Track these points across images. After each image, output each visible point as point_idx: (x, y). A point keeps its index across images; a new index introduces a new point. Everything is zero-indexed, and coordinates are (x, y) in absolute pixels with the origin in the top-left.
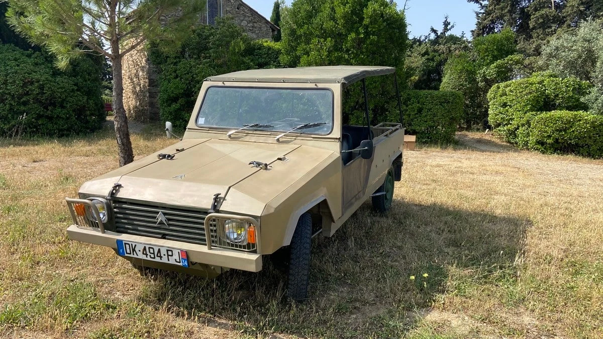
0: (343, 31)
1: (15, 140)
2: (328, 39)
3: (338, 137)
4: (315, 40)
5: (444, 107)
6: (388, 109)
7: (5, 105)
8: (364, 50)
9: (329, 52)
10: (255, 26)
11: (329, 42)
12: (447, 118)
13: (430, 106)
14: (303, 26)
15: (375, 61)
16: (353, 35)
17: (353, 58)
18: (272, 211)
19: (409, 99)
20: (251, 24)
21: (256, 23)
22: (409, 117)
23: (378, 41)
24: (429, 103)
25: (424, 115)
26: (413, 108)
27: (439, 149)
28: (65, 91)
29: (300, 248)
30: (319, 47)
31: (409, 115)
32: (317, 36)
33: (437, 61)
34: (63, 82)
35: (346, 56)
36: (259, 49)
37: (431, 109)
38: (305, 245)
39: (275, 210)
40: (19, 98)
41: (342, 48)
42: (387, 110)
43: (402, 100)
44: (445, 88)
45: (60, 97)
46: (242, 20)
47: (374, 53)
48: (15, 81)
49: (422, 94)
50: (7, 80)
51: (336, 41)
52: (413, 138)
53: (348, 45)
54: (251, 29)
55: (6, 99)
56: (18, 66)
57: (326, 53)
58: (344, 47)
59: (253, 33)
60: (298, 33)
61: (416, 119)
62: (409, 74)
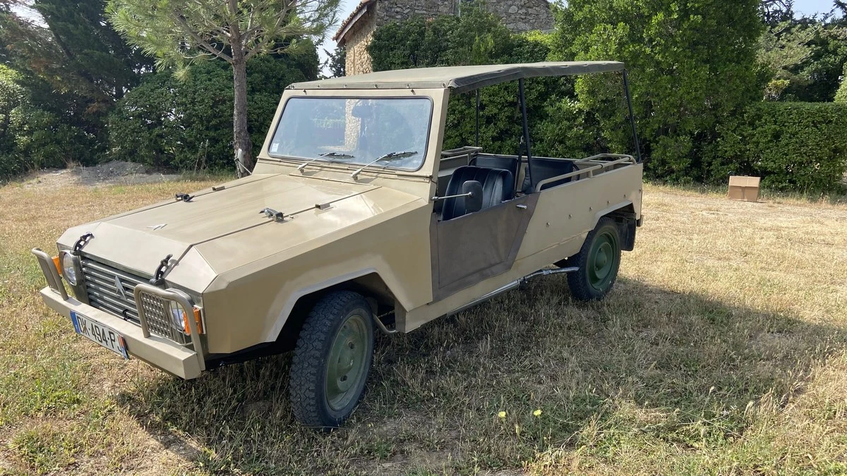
0: (646, 11)
1: (198, 173)
2: (619, 24)
3: (428, 175)
4: (599, 28)
5: (819, 130)
6: (720, 133)
7: (193, 130)
8: (678, 39)
9: (621, 45)
10: (530, 12)
11: (622, 29)
12: (826, 149)
13: (796, 128)
14: (583, 7)
15: (698, 56)
16: (660, 16)
17: (659, 53)
18: (223, 286)
19: (760, 118)
20: (524, 11)
21: (532, 8)
22: (757, 146)
23: (704, 24)
24: (794, 123)
25: (783, 142)
26: (765, 131)
27: (804, 200)
28: (264, 112)
29: (307, 348)
30: (605, 37)
31: (757, 143)
32: (603, 21)
33: (843, 54)
34: (261, 100)
35: (648, 50)
36: (520, 46)
37: (797, 133)
38: (315, 344)
39: (227, 287)
40: (209, 122)
41: (642, 37)
42: (719, 135)
43: (746, 119)
44: (842, 99)
45: (256, 120)
46: (511, 6)
47: (696, 44)
48: (203, 100)
49: (782, 109)
50: (195, 99)
51: (632, 28)
52: (754, 181)
53: (653, 32)
54: (523, 17)
55: (194, 122)
56: (210, 80)
57: (614, 47)
58: (644, 35)
59: (525, 23)
60: (577, 18)
61: (769, 151)
62: (764, 77)
